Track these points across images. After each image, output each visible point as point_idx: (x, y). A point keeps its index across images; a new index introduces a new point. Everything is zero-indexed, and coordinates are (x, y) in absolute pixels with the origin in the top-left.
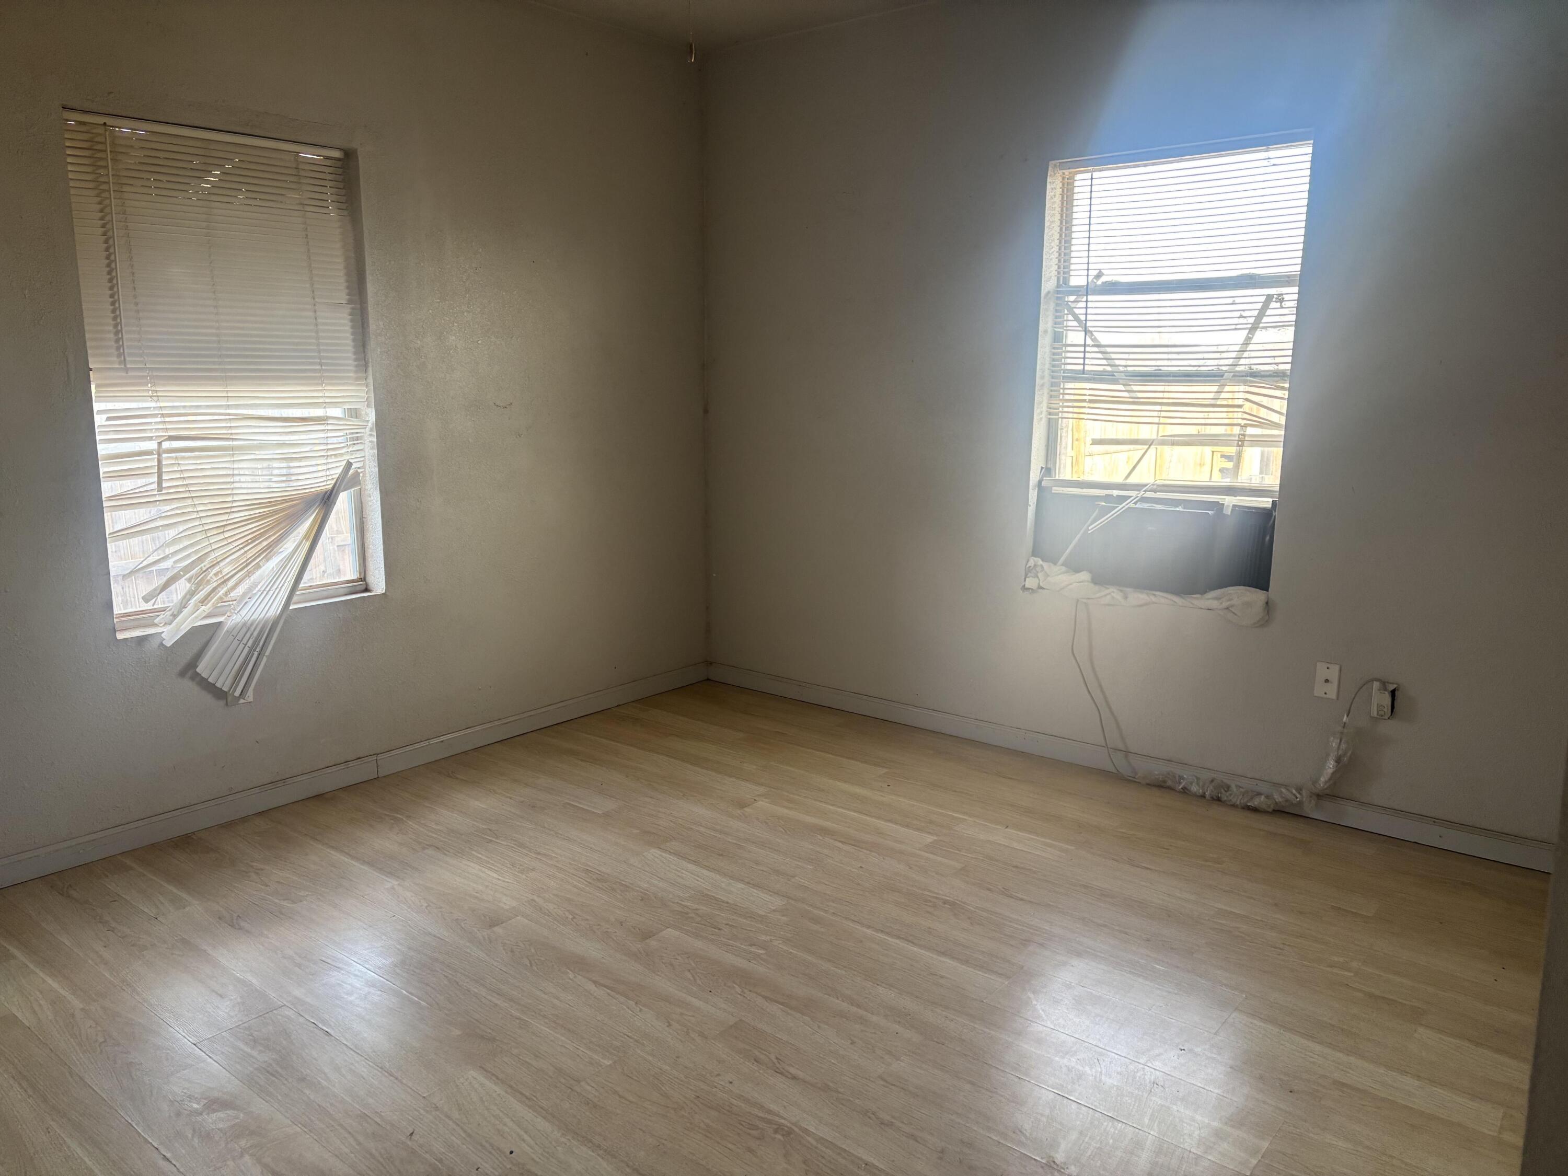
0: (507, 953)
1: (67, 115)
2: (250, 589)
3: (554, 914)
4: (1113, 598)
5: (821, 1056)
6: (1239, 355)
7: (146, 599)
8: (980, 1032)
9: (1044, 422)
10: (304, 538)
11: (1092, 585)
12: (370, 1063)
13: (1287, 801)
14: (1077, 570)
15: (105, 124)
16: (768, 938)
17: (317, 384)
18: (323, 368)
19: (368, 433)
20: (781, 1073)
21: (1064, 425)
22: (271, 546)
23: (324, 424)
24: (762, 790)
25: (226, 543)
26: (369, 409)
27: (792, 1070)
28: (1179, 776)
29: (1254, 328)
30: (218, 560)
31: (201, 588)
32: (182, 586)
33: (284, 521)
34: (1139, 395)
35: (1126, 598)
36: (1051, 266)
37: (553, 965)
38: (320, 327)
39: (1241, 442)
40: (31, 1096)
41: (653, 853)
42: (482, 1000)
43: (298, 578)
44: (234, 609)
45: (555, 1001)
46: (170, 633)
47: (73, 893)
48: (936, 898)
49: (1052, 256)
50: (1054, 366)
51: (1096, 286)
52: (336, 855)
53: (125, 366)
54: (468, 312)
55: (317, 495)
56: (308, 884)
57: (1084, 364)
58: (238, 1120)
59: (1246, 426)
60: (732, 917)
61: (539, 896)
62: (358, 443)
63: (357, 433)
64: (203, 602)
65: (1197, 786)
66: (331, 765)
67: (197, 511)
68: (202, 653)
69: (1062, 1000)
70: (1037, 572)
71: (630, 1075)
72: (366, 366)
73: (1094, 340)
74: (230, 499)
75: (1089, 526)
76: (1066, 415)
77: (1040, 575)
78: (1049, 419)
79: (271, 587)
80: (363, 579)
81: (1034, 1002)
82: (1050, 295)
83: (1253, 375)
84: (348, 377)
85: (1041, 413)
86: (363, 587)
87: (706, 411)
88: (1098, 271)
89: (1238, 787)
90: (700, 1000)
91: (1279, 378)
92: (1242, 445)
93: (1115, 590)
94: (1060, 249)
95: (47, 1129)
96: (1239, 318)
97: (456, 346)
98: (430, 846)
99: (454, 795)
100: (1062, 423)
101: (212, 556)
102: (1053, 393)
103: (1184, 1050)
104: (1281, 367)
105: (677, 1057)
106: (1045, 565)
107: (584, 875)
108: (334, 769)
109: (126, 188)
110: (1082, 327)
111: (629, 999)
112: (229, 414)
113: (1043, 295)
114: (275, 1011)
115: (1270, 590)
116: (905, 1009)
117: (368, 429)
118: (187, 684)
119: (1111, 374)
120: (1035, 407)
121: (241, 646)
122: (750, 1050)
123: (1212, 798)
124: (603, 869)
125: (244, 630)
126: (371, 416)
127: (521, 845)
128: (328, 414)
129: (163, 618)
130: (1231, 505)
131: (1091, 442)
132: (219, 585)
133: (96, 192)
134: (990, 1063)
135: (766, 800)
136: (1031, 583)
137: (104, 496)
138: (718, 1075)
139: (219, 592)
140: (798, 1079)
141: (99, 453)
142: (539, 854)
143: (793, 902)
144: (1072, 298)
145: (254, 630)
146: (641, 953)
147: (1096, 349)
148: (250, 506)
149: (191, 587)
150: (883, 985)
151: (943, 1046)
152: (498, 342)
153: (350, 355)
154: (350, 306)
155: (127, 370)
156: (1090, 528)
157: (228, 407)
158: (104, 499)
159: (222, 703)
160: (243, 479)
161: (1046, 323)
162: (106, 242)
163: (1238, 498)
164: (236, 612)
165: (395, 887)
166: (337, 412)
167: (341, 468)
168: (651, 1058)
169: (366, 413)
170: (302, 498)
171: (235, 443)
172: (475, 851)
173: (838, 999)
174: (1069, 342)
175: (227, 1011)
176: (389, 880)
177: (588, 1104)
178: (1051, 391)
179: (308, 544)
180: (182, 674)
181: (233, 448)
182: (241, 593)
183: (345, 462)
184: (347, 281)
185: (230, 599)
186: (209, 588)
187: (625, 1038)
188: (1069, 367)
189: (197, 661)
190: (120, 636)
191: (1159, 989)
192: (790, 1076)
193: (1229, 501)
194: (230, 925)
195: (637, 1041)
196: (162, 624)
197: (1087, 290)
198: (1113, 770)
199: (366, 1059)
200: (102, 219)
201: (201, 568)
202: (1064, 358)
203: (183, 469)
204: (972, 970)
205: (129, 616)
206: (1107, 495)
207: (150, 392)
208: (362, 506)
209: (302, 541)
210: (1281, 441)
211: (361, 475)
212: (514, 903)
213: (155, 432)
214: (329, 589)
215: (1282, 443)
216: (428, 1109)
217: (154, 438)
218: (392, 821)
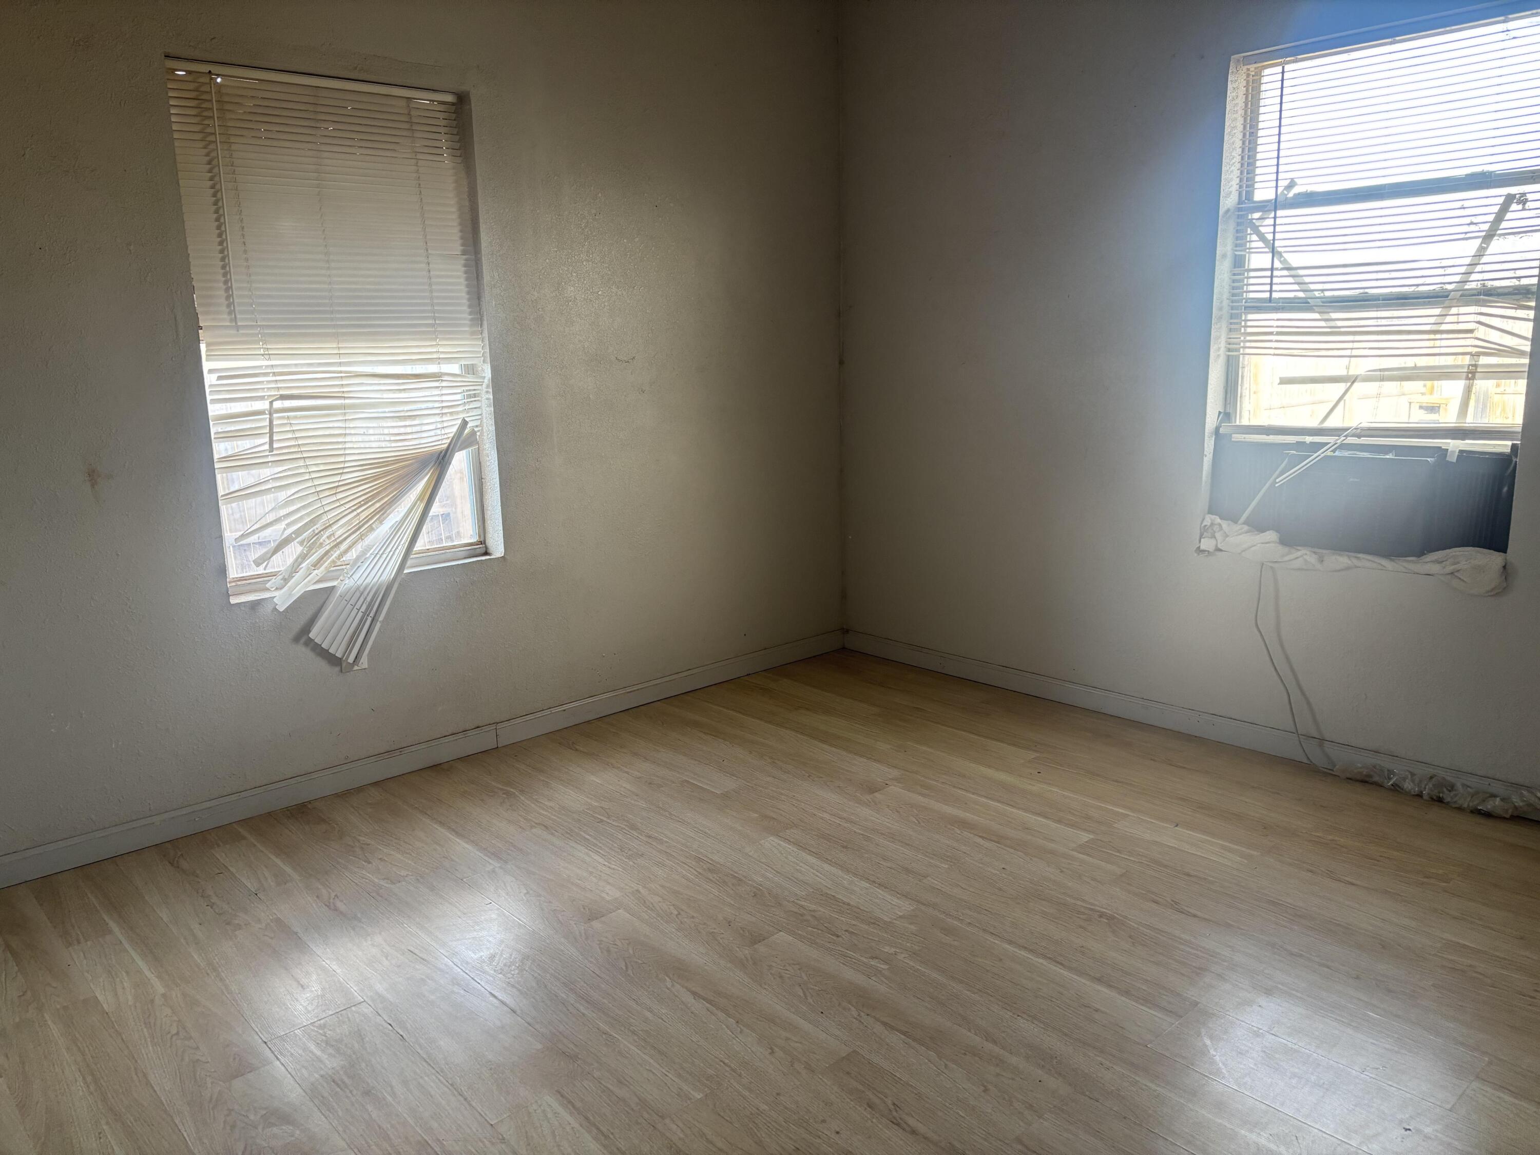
0: (602, 952)
1: (170, 64)
2: (364, 553)
3: (658, 908)
4: (1306, 561)
5: (948, 1105)
6: (1470, 269)
7: (258, 563)
8: (1144, 1087)
9: (1222, 361)
10: (418, 500)
11: (1280, 547)
12: (441, 1078)
13: (1529, 805)
14: (1261, 530)
15: (210, 72)
16: (892, 950)
17: (431, 339)
18: (437, 322)
19: (485, 390)
20: (898, 1125)
21: (1246, 363)
22: (384, 508)
23: (438, 381)
24: (895, 773)
25: (338, 504)
26: (486, 365)
27: (911, 1121)
28: (1388, 770)
29: (1489, 236)
30: (331, 523)
31: (313, 551)
32: (293, 550)
33: (397, 482)
34: (1339, 323)
35: (1321, 561)
36: (1232, 179)
37: (650, 970)
38: (433, 280)
39: (1472, 374)
40: (92, 1093)
41: (771, 842)
42: (569, 1008)
43: (413, 540)
44: (347, 573)
45: (648, 1014)
46: (282, 599)
47: (184, 864)
48: (1092, 909)
49: (1233, 168)
50: (1233, 295)
51: (1286, 198)
52: (441, 831)
53: (236, 323)
54: (587, 261)
55: (431, 455)
56: (410, 862)
57: (1271, 291)
58: (293, 1139)
59: (1478, 354)
60: (854, 922)
61: (645, 887)
62: (475, 401)
63: (475, 390)
64: (316, 565)
65: (1411, 784)
66: (448, 734)
67: (309, 472)
68: (316, 617)
69: (1248, 1051)
70: (1215, 532)
71: (722, 1114)
72: (482, 320)
73: (1285, 261)
74: (342, 459)
75: (1277, 478)
76: (1248, 351)
77: (1218, 535)
78: (1228, 356)
79: (384, 551)
80: (482, 542)
81: (1212, 1052)
82: (1230, 213)
83: (1487, 295)
84: (465, 331)
85: (1219, 349)
86: (483, 551)
87: (841, 363)
88: (1289, 181)
89: (1465, 786)
90: (810, 1023)
91: (1521, 296)
92: (1473, 378)
93: (1308, 553)
94: (1242, 158)
95: (100, 1133)
96: (1469, 224)
97: (575, 298)
98: (539, 824)
99: (571, 769)
100: (1244, 361)
101: (325, 518)
102: (1233, 326)
103: (1409, 1130)
104: (1524, 282)
105: (778, 1094)
106: (1225, 524)
107: (694, 863)
108: (451, 738)
109: (232, 139)
110: (1269, 248)
111: (729, 1017)
112: (341, 372)
113: (1221, 212)
114: (353, 1008)
115: (1508, 550)
116: (1051, 1049)
117: (484, 386)
118: (302, 651)
119: (1304, 301)
120: (1212, 343)
121: (355, 611)
122: (863, 1092)
123: (1432, 799)
124: (716, 858)
125: (358, 594)
126: (487, 372)
127: (633, 827)
128: (442, 371)
129: (275, 582)
130: (1457, 451)
131: (1278, 381)
132: (332, 548)
133: (204, 143)
134: (1156, 1131)
135: (900, 785)
136: (1207, 544)
137: (216, 456)
138: (824, 1121)
139: (332, 555)
140: (917, 1134)
141: (210, 414)
142: (650, 837)
143: (923, 908)
144: (1257, 215)
145: (368, 595)
146: (747, 960)
147: (1285, 273)
148: (363, 467)
149: (303, 550)
150: (1024, 1016)
151: (1096, 1103)
152: (620, 293)
153: (465, 308)
154: (464, 257)
155: (238, 328)
156: (1277, 480)
157: (340, 364)
158: (215, 461)
159: (337, 669)
160: (354, 439)
161: (1225, 246)
162: (214, 195)
163: (1467, 441)
164: (349, 576)
165: (497, 869)
166: (454, 368)
167: (457, 427)
168: (747, 1093)
169: (482, 368)
170: (413, 458)
171: (347, 401)
172: (584, 832)
173: (970, 1031)
174: (1252, 266)
175: (305, 1004)
176: (490, 861)
177: (671, 1147)
178: (1231, 324)
179: (422, 506)
180: (296, 639)
181: (344, 407)
182: (355, 557)
183: (461, 420)
184: (461, 231)
185: (343, 563)
186: (322, 551)
187: (720, 1066)
188: (1252, 295)
189: (310, 627)
190: (233, 600)
191: (1374, 1044)
192: (908, 1129)
193: (1454, 445)
194: (326, 905)
195: (734, 1070)
196: (274, 589)
197: (1275, 205)
198: (1305, 761)
199: (437, 1072)
200: (210, 171)
201: (314, 531)
202: (1245, 285)
203: (294, 429)
204: (1134, 1003)
205: (246, 580)
206: (1297, 442)
207: (262, 350)
208: (481, 466)
209: (416, 503)
210: (1525, 372)
211: (478, 434)
212: (618, 894)
213: (267, 392)
214: (446, 553)
215: (1526, 374)
216: (494, 1141)
217: (266, 397)
218: (504, 796)
